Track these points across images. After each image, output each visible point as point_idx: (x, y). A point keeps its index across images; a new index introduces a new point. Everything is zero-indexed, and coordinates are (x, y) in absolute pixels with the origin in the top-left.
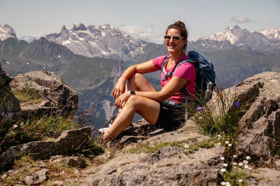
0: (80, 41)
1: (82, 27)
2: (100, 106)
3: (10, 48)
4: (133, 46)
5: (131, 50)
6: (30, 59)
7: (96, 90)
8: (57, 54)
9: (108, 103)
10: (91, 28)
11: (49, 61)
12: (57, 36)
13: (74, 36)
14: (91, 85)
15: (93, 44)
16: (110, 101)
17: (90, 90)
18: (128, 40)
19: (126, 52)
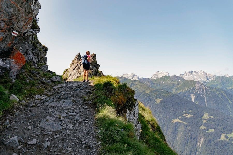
0: (191, 76)
1: (192, 72)
2: (189, 96)
3: (165, 78)
4: (211, 77)
5: (210, 79)
6: (170, 82)
7: (189, 91)
8: (179, 80)
9: (193, 95)
10: (195, 72)
11: (176, 82)
12: (183, 75)
13: (189, 75)
14: (188, 89)
15: (195, 77)
16: (193, 94)
17: (187, 91)
18: (209, 75)
19: (208, 79)
